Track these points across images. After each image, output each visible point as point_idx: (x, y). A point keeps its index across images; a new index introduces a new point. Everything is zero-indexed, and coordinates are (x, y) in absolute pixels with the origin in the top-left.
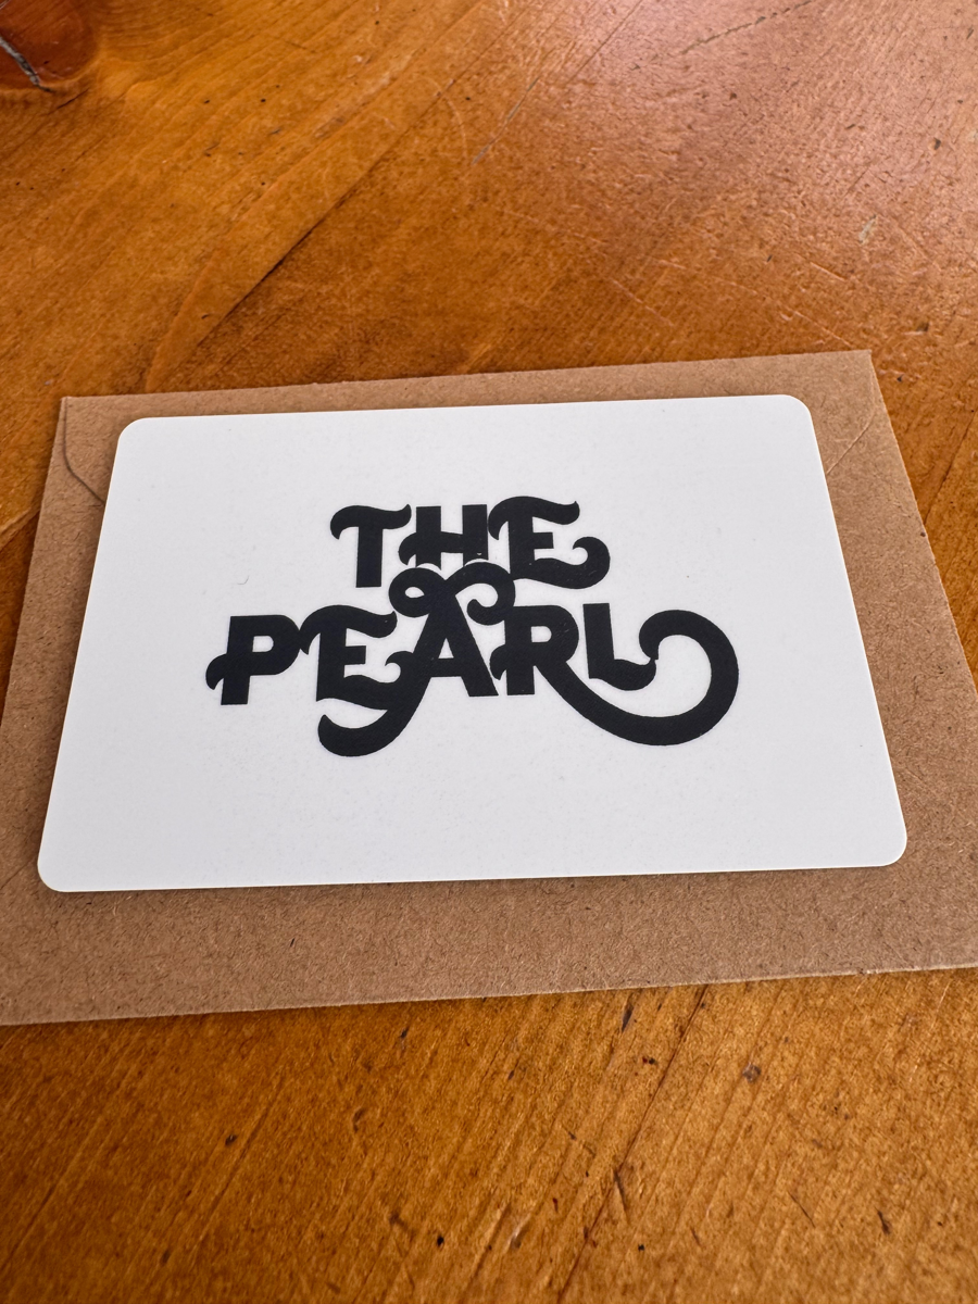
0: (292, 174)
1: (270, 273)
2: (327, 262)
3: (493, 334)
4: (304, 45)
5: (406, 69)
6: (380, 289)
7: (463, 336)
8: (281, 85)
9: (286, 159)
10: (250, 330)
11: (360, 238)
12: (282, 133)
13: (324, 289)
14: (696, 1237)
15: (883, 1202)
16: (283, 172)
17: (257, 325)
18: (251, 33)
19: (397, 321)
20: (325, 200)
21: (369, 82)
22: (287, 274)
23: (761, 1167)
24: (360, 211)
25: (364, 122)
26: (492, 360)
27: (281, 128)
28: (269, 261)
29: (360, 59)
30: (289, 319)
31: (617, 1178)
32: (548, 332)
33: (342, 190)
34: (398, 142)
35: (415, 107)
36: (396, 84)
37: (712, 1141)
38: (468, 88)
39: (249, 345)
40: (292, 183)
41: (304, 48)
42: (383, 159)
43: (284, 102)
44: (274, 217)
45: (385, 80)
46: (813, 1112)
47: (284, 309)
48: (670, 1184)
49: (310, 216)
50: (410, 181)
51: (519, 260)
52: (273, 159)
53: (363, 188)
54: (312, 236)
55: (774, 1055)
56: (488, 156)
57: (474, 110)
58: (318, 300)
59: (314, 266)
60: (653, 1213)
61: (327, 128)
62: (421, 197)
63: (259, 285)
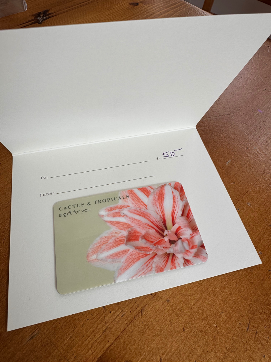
14: (152, 323)
15: (185, 326)
23: (166, 315)
31: (141, 311)
37: (159, 309)
46: (177, 310)
48: (150, 314)
55: (172, 299)
60: (146, 318)
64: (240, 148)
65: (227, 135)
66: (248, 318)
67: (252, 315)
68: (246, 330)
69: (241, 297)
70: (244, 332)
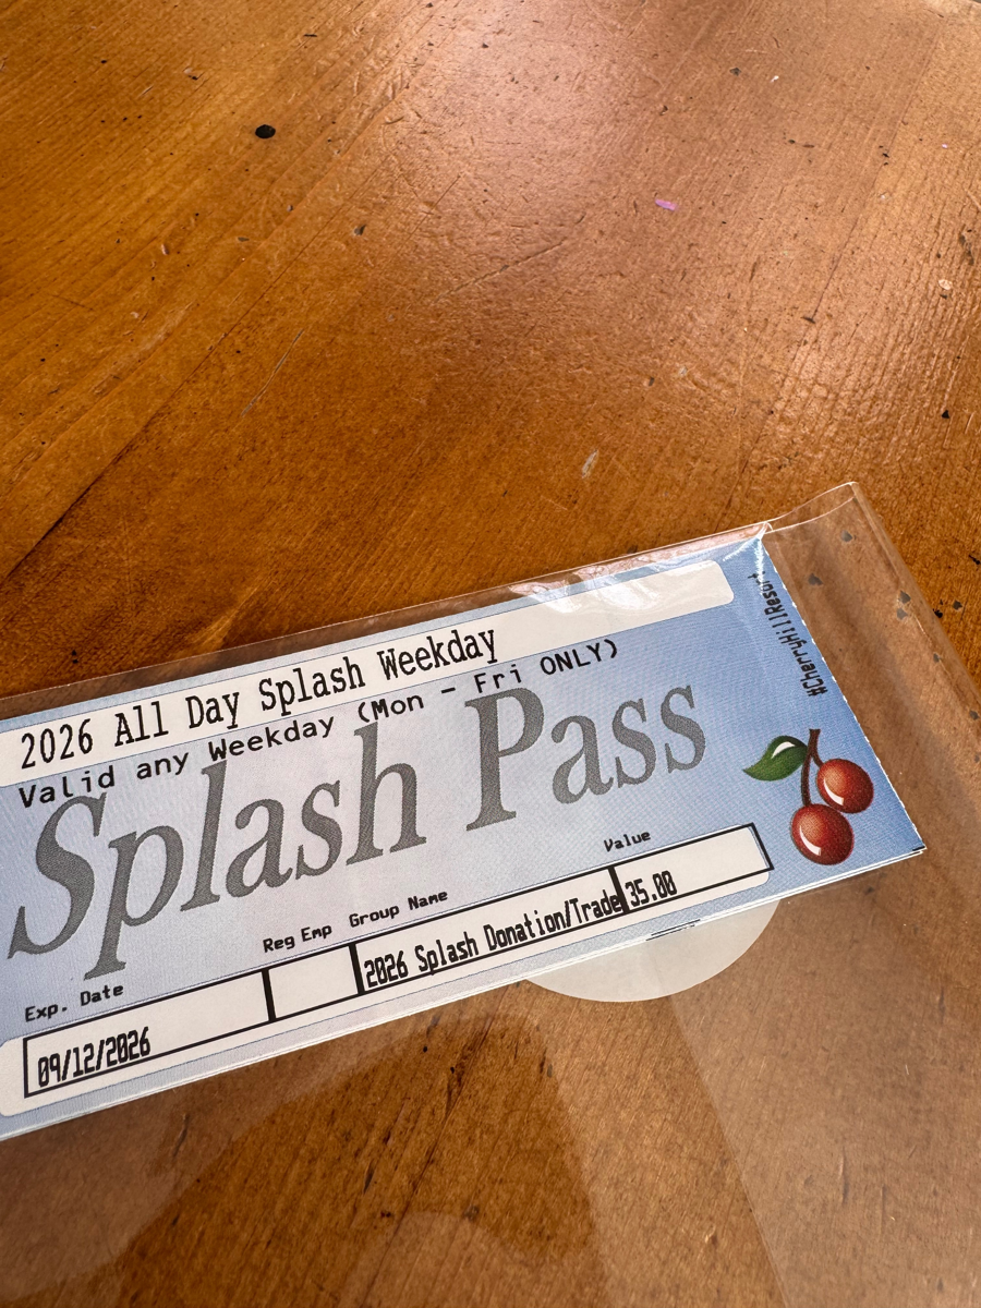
0: (71, 433)
1: (51, 530)
2: (104, 517)
3: (259, 578)
4: (82, 303)
5: (181, 324)
6: (155, 541)
7: (232, 581)
8: (60, 344)
9: (66, 417)
10: (32, 587)
11: (137, 492)
12: (61, 392)
13: (102, 544)
16: (63, 431)
17: (38, 582)
18: (30, 291)
19: (171, 571)
20: (102, 456)
21: (145, 338)
22: (67, 530)
24: (136, 466)
25: (140, 378)
26: (258, 603)
27: (60, 388)
28: (50, 519)
29: (136, 315)
30: (69, 574)
32: (310, 573)
33: (119, 446)
34: (173, 396)
35: (190, 361)
36: (170, 340)
38: (238, 341)
39: (31, 602)
40: (70, 441)
41: (83, 306)
42: (158, 414)
43: (64, 360)
44: (54, 476)
45: (160, 336)
47: (64, 566)
49: (88, 472)
50: (184, 434)
51: (284, 506)
52: (53, 418)
53: (139, 443)
54: (90, 492)
56: (256, 407)
57: (243, 363)
58: (96, 555)
59: (93, 521)
61: (105, 385)
62: (195, 449)
63: (39, 542)
64: (621, 387)
65: (556, 344)
66: (836, 1141)
67: (847, 1120)
68: (841, 1198)
69: (784, 1056)
70: (834, 1211)
